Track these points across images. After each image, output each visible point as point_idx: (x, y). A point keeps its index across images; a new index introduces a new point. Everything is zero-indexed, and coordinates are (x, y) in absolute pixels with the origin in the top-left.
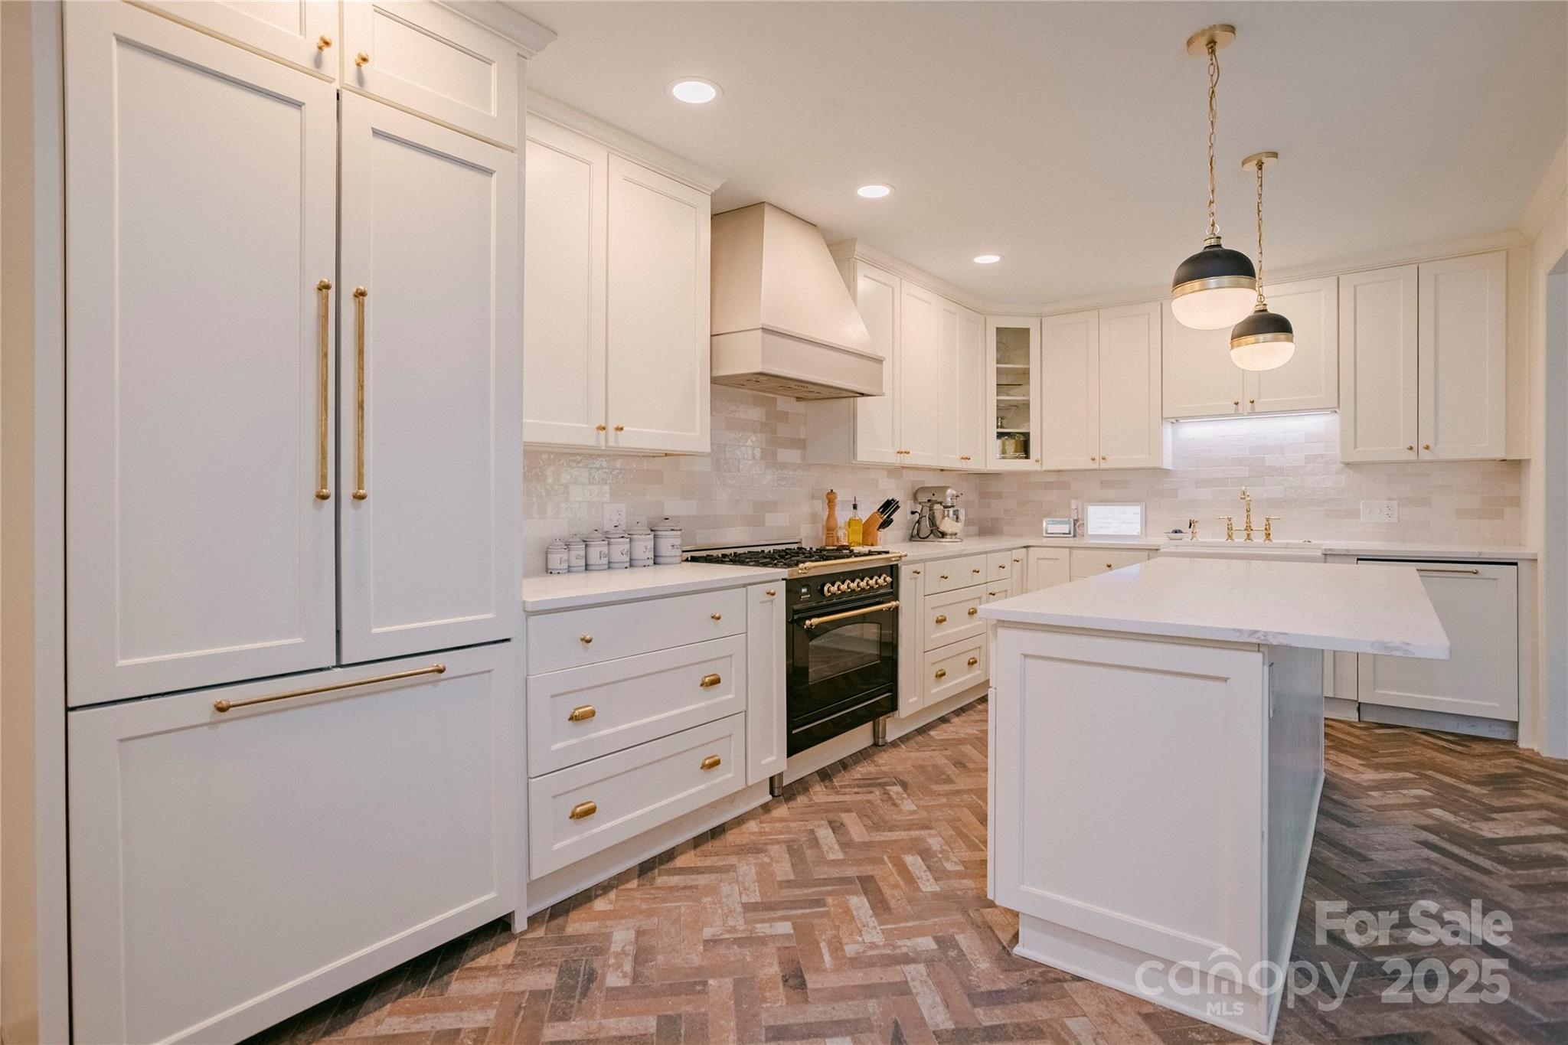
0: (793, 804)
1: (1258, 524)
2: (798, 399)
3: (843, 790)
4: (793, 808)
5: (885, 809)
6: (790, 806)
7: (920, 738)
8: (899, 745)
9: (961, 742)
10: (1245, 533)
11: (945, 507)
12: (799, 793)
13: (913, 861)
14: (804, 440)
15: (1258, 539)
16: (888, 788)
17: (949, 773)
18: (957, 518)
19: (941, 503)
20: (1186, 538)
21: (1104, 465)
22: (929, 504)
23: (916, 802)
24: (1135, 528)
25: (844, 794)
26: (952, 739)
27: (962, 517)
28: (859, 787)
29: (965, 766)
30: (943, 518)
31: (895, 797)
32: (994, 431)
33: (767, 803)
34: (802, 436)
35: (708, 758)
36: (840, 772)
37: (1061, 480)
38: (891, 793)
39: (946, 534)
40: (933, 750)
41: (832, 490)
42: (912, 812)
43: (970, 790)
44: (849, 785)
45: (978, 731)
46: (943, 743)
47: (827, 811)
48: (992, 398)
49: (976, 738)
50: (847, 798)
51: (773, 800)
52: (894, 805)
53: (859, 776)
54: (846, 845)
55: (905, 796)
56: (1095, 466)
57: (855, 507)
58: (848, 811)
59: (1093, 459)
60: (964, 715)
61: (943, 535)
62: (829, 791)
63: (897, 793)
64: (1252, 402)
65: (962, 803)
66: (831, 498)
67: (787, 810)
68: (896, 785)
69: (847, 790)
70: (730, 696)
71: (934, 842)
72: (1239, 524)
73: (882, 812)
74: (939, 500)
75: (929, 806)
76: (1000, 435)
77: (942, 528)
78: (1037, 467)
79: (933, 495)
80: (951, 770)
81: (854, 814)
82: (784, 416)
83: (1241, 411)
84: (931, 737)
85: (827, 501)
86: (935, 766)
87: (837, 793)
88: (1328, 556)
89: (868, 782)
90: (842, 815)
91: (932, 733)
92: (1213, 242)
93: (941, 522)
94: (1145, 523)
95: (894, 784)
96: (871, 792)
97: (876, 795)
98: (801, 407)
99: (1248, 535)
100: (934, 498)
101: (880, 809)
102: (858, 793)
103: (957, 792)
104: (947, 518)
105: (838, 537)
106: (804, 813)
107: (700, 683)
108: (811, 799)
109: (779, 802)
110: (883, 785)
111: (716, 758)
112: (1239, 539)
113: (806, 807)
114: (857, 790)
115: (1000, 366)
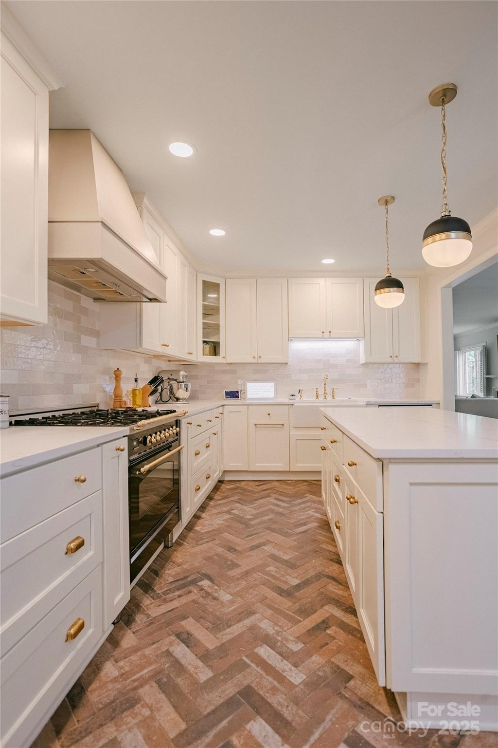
0: (135, 627)
1: (329, 392)
2: (97, 299)
3: (167, 596)
4: (137, 631)
5: (211, 605)
6: (134, 630)
7: (191, 534)
8: (183, 544)
9: (218, 531)
10: (324, 395)
11: (178, 383)
12: (134, 612)
13: (264, 651)
14: (98, 332)
15: (329, 398)
16: (199, 584)
17: (230, 558)
18: (187, 389)
19: (176, 380)
20: (297, 398)
21: (260, 361)
22: (168, 381)
23: (228, 591)
24: (271, 394)
25: (171, 601)
26: (213, 530)
27: (189, 389)
28: (178, 589)
29: (236, 550)
30: (178, 389)
31: (210, 591)
32: (201, 340)
33: (111, 634)
34: (97, 328)
35: (73, 626)
36: (156, 580)
37: (233, 368)
38: (205, 588)
39: (180, 399)
40: (207, 542)
41: (118, 369)
42: (232, 602)
43: (253, 569)
44: (169, 590)
45: (223, 520)
46: (209, 535)
47: (169, 624)
48: (200, 320)
49: (226, 526)
50: (175, 604)
51: (115, 626)
52: (215, 599)
53: (171, 579)
54: (205, 657)
55: (216, 587)
56: (254, 361)
57: (136, 380)
58: (185, 618)
59: (254, 357)
60: (206, 510)
61: (178, 399)
62: (158, 602)
63: (209, 587)
64: (330, 332)
65: (256, 582)
66: (117, 374)
67: (132, 635)
68: (204, 579)
69: (171, 595)
70: (91, 553)
71: (266, 626)
72: (321, 392)
73: (210, 610)
74: (175, 378)
75: (238, 592)
76: (204, 342)
77: (177, 395)
78: (223, 361)
79: (171, 375)
80: (230, 556)
81: (190, 619)
82: (85, 311)
83: (325, 336)
84: (196, 530)
85: (114, 376)
86: (217, 555)
87: (165, 601)
88: (368, 404)
89: (181, 582)
90: (183, 623)
91: (197, 528)
92: (447, 213)
93: (177, 392)
94: (276, 391)
95: (201, 580)
96: (190, 592)
97: (195, 595)
98: (97, 307)
99: (325, 396)
100: (171, 377)
101: (208, 607)
102: (180, 596)
103: (247, 573)
104: (180, 389)
105: (125, 401)
106: (151, 634)
107: (65, 550)
108: (148, 616)
109: (121, 629)
110: (194, 582)
111: (80, 622)
112: (321, 398)
113: (149, 626)
114: (177, 593)
115: (204, 303)
